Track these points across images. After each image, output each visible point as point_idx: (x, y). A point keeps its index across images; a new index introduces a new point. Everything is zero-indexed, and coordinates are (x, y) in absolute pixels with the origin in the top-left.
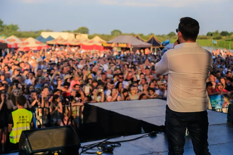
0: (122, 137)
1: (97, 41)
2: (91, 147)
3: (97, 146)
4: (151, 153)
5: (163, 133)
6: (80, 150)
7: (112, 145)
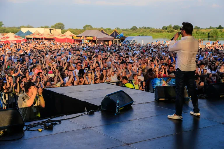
0: (65, 116)
1: (68, 35)
2: (35, 126)
3: (41, 124)
4: (84, 129)
5: (100, 112)
6: (25, 128)
7: (52, 123)
